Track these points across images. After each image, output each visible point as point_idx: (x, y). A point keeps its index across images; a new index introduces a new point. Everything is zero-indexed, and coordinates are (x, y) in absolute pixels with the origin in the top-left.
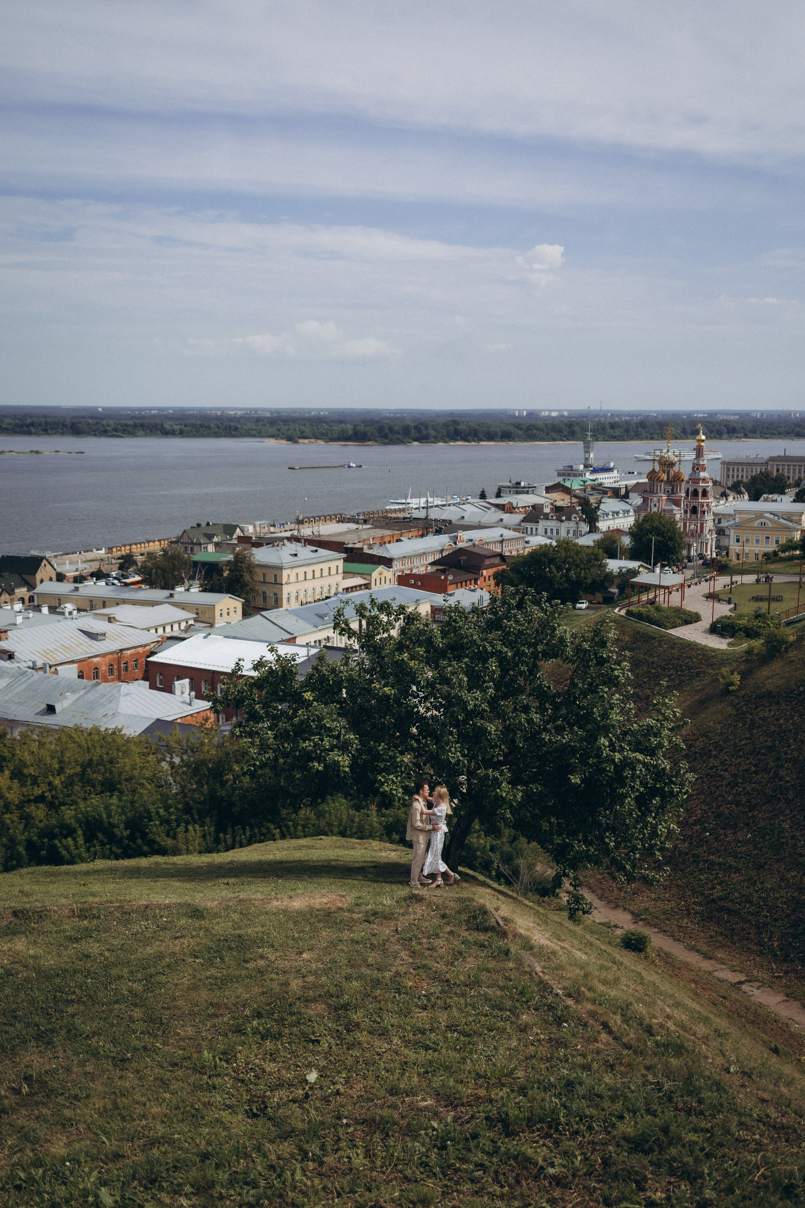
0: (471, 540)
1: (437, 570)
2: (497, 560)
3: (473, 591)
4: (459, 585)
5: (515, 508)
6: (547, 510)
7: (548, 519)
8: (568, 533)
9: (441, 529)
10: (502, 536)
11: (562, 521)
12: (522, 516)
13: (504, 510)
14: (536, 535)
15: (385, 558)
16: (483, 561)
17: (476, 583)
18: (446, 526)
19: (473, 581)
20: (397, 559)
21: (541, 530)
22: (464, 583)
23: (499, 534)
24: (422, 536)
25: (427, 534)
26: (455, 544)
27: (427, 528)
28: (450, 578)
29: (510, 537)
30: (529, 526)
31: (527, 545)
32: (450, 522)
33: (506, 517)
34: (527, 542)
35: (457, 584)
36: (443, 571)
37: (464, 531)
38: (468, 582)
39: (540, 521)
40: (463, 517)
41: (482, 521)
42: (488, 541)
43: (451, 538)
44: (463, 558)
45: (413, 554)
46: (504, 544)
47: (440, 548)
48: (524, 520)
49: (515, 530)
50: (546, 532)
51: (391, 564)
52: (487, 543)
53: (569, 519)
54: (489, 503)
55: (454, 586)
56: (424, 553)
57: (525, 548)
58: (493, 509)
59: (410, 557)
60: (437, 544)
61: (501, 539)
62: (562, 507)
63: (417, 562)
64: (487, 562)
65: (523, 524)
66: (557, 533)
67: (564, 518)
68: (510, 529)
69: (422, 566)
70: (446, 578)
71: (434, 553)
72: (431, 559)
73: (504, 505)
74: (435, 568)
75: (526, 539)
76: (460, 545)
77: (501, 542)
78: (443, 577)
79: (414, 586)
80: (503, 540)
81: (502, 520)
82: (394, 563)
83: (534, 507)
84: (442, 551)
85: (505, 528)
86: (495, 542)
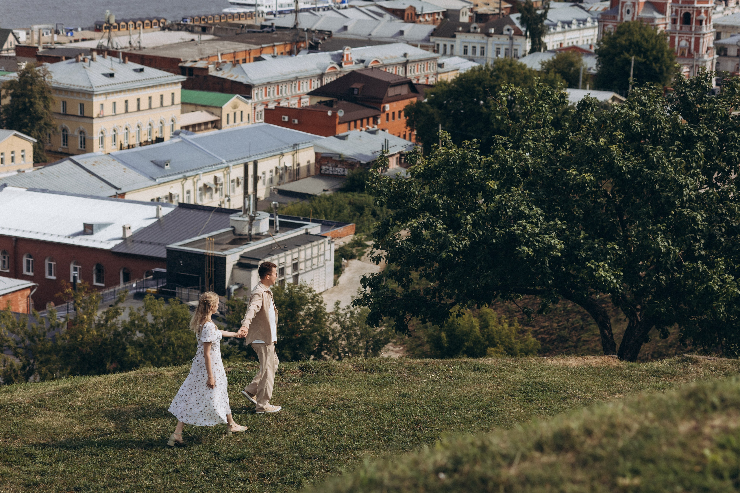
0: (363, 61)
1: (320, 103)
2: (404, 90)
3: (373, 132)
4: (352, 124)
5: (418, 16)
6: (464, 19)
7: (469, 32)
8: (498, 52)
9: (317, 43)
10: (405, 55)
11: (489, 35)
12: (431, 28)
13: (402, 18)
14: (452, 55)
15: (241, 83)
16: (386, 91)
17: (375, 122)
18: (324, 39)
19: (371, 120)
20: (258, 86)
21: (458, 48)
22: (359, 122)
23: (402, 53)
24: (291, 53)
25: (298, 51)
26: (340, 65)
27: (297, 42)
28: (341, 113)
29: (417, 58)
30: (441, 41)
31: (440, 70)
32: (330, 34)
33: (408, 28)
34: (441, 66)
35: (349, 122)
36: (329, 105)
37: (352, 47)
38: (365, 121)
39: (458, 35)
40: (345, 28)
41: (374, 33)
42: (386, 62)
43: (334, 57)
44: (357, 86)
45: (280, 79)
46: (409, 68)
47: (319, 72)
48: (435, 33)
49: (422, 47)
50: (466, 52)
51: (249, 93)
52: (386, 66)
53: (499, 32)
54: (381, 7)
55: (346, 125)
56: (297, 78)
57: (437, 74)
58: (388, 16)
59: (277, 84)
60: (315, 66)
61: (403, 60)
62: (486, 15)
63: (286, 91)
64: (391, 92)
65: (432, 39)
66: (482, 53)
67: (492, 31)
68: (416, 46)
69: (293, 97)
70: (334, 115)
71: (310, 78)
72: (306, 88)
73: (403, 11)
74: (316, 100)
75: (440, 61)
76: (348, 68)
77: (405, 65)
78: (329, 113)
79: (289, 124)
80: (407, 62)
81: (402, 33)
82: (255, 92)
83: (446, 14)
84: (321, 77)
85: (408, 43)
86: (395, 65)
